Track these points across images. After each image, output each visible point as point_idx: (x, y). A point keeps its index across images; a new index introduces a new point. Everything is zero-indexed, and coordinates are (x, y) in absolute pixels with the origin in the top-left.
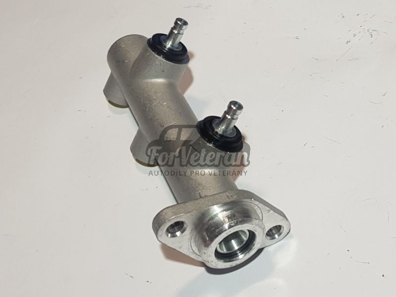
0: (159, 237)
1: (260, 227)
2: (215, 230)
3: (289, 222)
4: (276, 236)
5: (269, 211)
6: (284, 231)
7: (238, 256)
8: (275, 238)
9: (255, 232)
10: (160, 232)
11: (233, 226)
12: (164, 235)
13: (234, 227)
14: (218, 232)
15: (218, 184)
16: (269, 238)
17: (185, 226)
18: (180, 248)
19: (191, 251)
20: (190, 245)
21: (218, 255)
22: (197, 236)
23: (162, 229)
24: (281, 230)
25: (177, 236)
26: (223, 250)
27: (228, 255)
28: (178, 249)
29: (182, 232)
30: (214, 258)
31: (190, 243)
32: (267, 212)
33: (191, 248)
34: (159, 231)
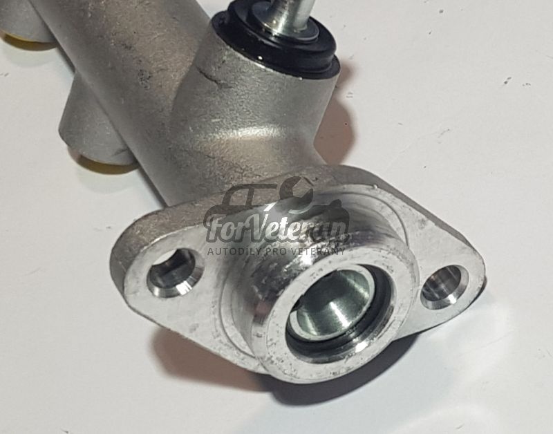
0: (130, 297)
1: (403, 258)
2: (279, 269)
3: (481, 258)
4: (451, 298)
5: (423, 221)
6: (471, 282)
7: (352, 347)
8: (447, 304)
9: (388, 272)
10: (131, 283)
11: (327, 255)
12: (144, 290)
13: (331, 258)
14: (289, 271)
15: (279, 160)
16: (430, 303)
17: (198, 263)
18: (193, 329)
19: (225, 340)
20: (218, 322)
21: (297, 345)
22: (235, 295)
23: (135, 273)
24: (463, 281)
25: (178, 294)
26: (307, 330)
27: (325, 345)
28: (187, 335)
29: (194, 284)
30: (287, 349)
31: (217, 316)
32: (417, 224)
33: (220, 330)
34: (129, 277)
